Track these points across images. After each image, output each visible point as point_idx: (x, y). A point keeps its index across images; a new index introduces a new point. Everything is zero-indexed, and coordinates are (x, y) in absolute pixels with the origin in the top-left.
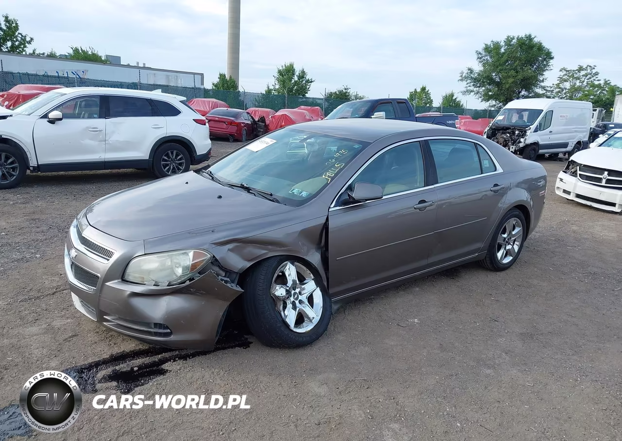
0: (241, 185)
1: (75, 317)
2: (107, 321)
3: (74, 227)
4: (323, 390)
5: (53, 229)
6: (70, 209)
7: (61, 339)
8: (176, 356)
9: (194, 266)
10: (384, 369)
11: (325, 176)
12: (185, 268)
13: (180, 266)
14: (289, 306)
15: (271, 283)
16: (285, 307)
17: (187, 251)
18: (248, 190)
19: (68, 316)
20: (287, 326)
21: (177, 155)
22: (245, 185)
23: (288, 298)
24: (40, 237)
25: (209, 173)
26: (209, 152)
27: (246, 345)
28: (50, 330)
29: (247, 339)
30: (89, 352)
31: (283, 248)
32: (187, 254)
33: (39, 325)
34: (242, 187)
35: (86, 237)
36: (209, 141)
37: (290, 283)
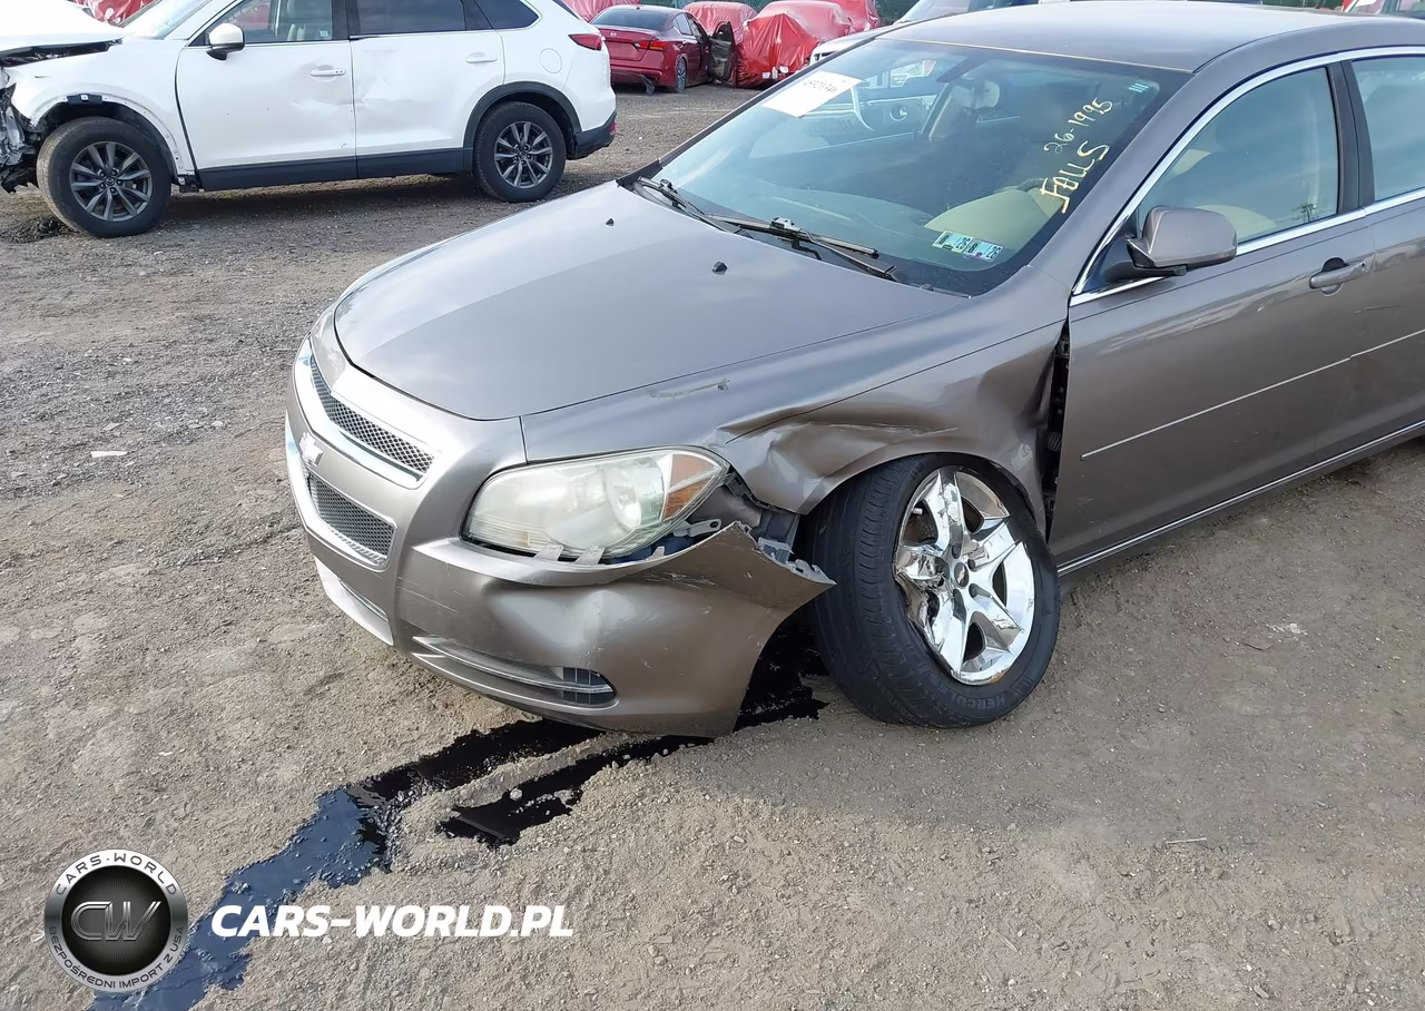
0: (773, 224)
1: (327, 615)
2: (423, 649)
3: (305, 363)
4: (1082, 883)
5: (247, 345)
6: (284, 286)
7: (298, 685)
8: (625, 749)
9: (675, 500)
10: (1250, 802)
11: (1049, 187)
12: (650, 507)
13: (633, 499)
14: (946, 607)
15: (896, 542)
16: (933, 612)
17: (651, 455)
18: (795, 240)
19: (308, 611)
20: (942, 666)
21: (533, 135)
22: (787, 226)
23: (941, 583)
24: (220, 368)
25: (665, 187)
26: (610, 125)
27: (807, 708)
28: (265, 656)
29: (809, 691)
30: (378, 732)
31: (930, 434)
32: (651, 463)
33: (237, 641)
34: (777, 231)
35: (342, 401)
36: (611, 94)
37: (944, 539)
